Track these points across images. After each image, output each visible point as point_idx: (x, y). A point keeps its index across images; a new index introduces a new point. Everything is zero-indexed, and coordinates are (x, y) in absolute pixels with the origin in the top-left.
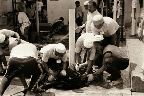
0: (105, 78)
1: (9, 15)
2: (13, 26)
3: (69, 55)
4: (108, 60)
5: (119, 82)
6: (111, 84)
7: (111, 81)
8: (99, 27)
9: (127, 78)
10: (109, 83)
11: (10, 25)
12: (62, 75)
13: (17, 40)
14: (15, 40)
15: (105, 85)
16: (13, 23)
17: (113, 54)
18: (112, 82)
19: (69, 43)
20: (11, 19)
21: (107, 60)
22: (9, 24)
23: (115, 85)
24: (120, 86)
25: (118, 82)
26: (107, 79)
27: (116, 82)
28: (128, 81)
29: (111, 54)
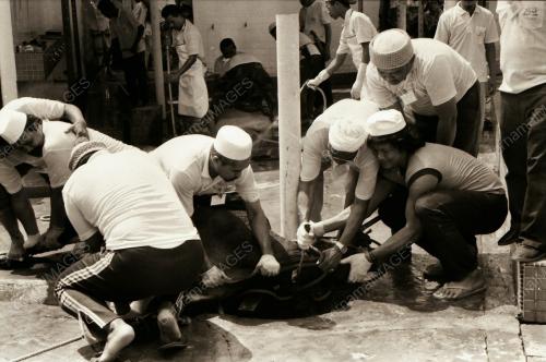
0: (417, 274)
1: (49, 44)
2: (66, 86)
3: (281, 188)
4: (428, 201)
5: (469, 288)
6: (439, 295)
7: (441, 286)
8: (397, 77)
9: (502, 270)
10: (434, 290)
11: (56, 81)
12: (263, 273)
13: (72, 130)
14: (67, 133)
15: (419, 300)
16: (65, 73)
17: (444, 178)
18: (445, 286)
19: (277, 145)
20: (58, 59)
21: (422, 203)
22: (51, 77)
23: (456, 299)
24: (475, 302)
25: (466, 286)
26: (425, 276)
27: (457, 289)
28: (507, 284)
29: (437, 180)
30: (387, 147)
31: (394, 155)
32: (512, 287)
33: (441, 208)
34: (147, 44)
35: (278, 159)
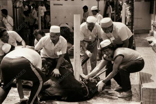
5: (128, 94)
24: (129, 99)
28: (138, 93)
29: (123, 57)
30: (108, 49)
31: (110, 51)
32: (139, 95)
33: (126, 69)
34: (37, 22)
35: (73, 56)
